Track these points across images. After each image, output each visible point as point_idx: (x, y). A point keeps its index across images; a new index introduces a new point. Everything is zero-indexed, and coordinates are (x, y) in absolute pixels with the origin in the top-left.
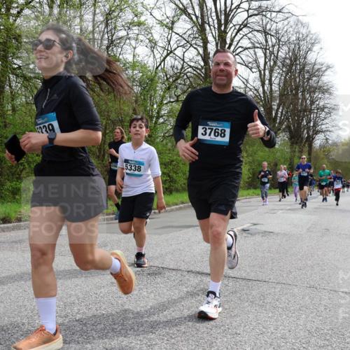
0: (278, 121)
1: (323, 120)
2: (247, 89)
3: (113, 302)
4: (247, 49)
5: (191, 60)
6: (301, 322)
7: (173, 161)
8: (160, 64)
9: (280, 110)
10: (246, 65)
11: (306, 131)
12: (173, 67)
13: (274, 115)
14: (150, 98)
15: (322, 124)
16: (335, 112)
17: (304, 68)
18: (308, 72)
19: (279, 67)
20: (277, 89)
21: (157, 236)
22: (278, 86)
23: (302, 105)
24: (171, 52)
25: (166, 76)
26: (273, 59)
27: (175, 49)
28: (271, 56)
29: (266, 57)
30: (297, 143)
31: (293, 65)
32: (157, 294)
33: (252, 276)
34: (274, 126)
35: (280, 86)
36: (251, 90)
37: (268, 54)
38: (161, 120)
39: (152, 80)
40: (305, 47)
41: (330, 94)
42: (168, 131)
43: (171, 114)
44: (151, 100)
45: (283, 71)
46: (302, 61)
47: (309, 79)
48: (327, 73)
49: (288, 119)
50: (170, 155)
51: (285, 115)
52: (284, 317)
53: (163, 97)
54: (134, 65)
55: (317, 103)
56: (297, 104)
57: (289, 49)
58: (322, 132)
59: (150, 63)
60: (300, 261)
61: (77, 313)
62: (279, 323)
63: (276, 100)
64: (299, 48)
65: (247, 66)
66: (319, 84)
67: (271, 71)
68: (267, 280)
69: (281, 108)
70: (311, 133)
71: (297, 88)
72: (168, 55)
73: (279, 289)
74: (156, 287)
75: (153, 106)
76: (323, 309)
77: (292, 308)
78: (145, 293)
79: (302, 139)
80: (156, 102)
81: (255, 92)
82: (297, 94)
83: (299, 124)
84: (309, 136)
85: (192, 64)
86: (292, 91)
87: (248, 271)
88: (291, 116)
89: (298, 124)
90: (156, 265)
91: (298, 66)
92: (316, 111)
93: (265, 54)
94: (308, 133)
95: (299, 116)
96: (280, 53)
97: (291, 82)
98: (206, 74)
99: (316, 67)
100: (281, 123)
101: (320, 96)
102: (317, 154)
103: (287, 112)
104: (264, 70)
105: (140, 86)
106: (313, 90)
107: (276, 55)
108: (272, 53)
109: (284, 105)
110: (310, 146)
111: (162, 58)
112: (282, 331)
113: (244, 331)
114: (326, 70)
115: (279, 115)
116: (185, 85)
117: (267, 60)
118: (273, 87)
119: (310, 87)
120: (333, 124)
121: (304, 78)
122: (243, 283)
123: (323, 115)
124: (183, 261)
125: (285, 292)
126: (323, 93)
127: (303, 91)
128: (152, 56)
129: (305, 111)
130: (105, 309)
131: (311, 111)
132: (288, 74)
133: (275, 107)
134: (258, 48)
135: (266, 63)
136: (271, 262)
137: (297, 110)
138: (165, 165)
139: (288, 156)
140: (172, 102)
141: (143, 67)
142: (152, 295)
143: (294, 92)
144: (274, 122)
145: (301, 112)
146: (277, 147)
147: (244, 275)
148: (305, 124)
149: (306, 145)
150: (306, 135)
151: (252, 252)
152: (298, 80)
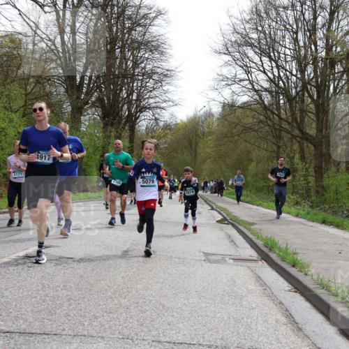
0: (84, 90)
1: (151, 91)
11: (126, 107)
13: (79, 80)
15: (149, 98)
16: (168, 80)
17: (124, 11)
18: (130, 18)
19: (86, 7)
23: (120, 67)
30: (112, 124)
31: (107, 6)
33: (36, 327)
34: (78, 98)
41: (161, 53)
47: (131, 29)
48: (157, 22)
49: (99, 87)
51: (95, 82)
55: (143, 65)
56: (113, 66)
58: (149, 108)
66: (146, 37)
68: (59, 332)
70: (133, 110)
71: (113, 42)
79: (121, 118)
82: (113, 50)
84: (130, 115)
88: (104, 83)
89: (114, 97)
91: (116, 9)
92: (140, 78)
94: (129, 110)
95: (115, 85)
99: (142, 12)
100: (89, 93)
101: (147, 55)
103: (98, 78)
106: (137, 46)
110: (133, 129)
114: (156, 17)
115: (86, 82)
119: (133, 41)
120: (165, 97)
121: (124, 27)
122: (21, 339)
123: (151, 84)
126: (151, 51)
127: (123, 47)
129: (125, 76)
131: (133, 77)
137: (114, 75)
144: (78, 92)
145: (119, 78)
146: (83, 129)
147: (23, 326)
148: (125, 96)
149: (127, 128)
150: (127, 113)
151: (38, 290)
152: (114, 29)
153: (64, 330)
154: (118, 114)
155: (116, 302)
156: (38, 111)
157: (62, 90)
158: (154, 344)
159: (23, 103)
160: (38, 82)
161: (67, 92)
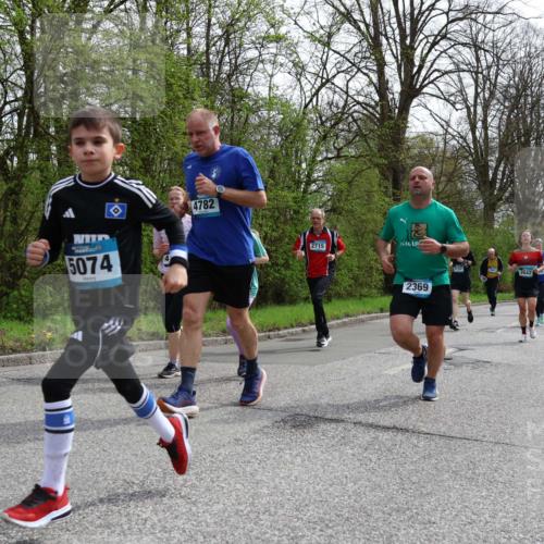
0: (498, 186)
2: (448, 136)
3: (238, 470)
4: (446, 73)
5: (358, 93)
8: (311, 100)
9: (501, 169)
10: (445, 99)
12: (330, 104)
13: (491, 176)
14: (296, 152)
17: (538, 100)
19: (498, 100)
20: (495, 135)
21: (307, 368)
22: (496, 131)
24: (328, 81)
25: (321, 118)
26: (489, 89)
27: (334, 77)
28: (485, 83)
29: (477, 86)
31: (520, 96)
32: (306, 458)
33: (456, 431)
34: (492, 194)
35: (500, 131)
36: (454, 137)
37: (480, 81)
38: (313, 187)
39: (298, 125)
43: (328, 177)
44: (296, 156)
45: (506, 107)
46: (535, 89)
49: (513, 182)
51: (509, 177)
52: (507, 497)
53: (316, 152)
54: (270, 103)
57: (514, 71)
59: (296, 99)
61: (182, 485)
62: (498, 507)
63: (494, 152)
64: (531, 69)
65: (448, 101)
67: (486, 108)
69: (502, 165)
71: (527, 134)
72: (323, 85)
73: (498, 453)
74: (305, 448)
75: (300, 165)
77: (520, 483)
80: (306, 159)
81: (461, 141)
82: (527, 142)
85: (361, 99)
86: (519, 138)
87: (450, 423)
90: (304, 412)
91: (530, 99)
93: (476, 81)
96: (500, 79)
97: (517, 123)
98: (382, 114)
100: (504, 189)
103: (512, 172)
104: (475, 105)
105: (280, 134)
107: (493, 81)
108: (487, 78)
111: (314, 90)
112: (503, 520)
113: (441, 518)
115: (499, 177)
116: (349, 131)
117: (479, 90)
118: (489, 133)
122: (442, 442)
125: (508, 458)
127: (538, 138)
128: (298, 87)
132: (513, 111)
133: (493, 164)
134: (464, 71)
135: (477, 95)
136: (486, 410)
140: (330, 159)
141: (285, 105)
142: (299, 460)
143: (523, 139)
144: (491, 187)
146: (496, 226)
147: (443, 430)
151: (456, 394)
152: (529, 120)
153: (484, 436)
157: (474, 186)
160: (449, 180)
161: (479, 188)
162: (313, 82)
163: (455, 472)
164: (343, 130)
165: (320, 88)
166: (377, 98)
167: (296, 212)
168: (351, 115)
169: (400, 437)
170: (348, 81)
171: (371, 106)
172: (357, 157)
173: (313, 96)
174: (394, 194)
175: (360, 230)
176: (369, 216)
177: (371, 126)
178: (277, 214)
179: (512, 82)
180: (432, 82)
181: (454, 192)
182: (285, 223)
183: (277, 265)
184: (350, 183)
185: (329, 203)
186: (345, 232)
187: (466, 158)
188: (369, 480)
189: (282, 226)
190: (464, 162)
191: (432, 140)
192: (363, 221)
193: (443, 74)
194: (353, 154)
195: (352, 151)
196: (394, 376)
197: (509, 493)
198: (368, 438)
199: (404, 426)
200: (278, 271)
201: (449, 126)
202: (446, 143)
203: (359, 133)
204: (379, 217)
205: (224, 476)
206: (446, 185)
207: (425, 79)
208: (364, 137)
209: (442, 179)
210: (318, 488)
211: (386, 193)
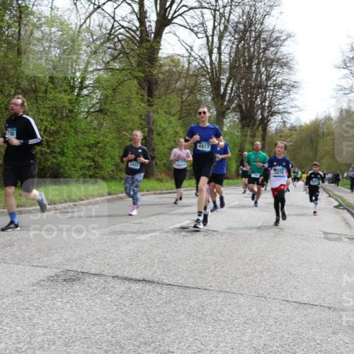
0: (227, 98)
1: (280, 99)
2: (192, 58)
3: (18, 315)
4: (192, 8)
5: (123, 19)
6: (246, 338)
7: (99, 143)
8: (85, 22)
9: (230, 86)
10: (190, 29)
11: (259, 112)
12: (100, 26)
13: (222, 90)
15: (279, 104)
16: (294, 90)
17: (260, 35)
18: (265, 41)
19: (230, 33)
20: (227, 60)
22: (228, 56)
23: (256, 80)
24: (99, 7)
26: (224, 23)
27: (104, 4)
28: (221, 18)
29: (215, 21)
30: (248, 126)
31: (247, 31)
32: (74, 305)
33: (190, 283)
34: (222, 104)
35: (231, 56)
36: (195, 58)
37: (218, 16)
38: (85, 92)
40: (262, 11)
41: (290, 68)
42: (94, 105)
43: (97, 85)
45: (235, 39)
46: (258, 26)
47: (265, 49)
48: (287, 43)
49: (239, 96)
50: (95, 135)
51: (236, 92)
52: (227, 331)
55: (274, 78)
56: (250, 79)
57: (243, 11)
58: (279, 113)
60: (247, 266)
62: (220, 339)
63: (225, 72)
64: (255, 11)
65: (192, 30)
66: (278, 55)
67: (221, 38)
68: (207, 287)
69: (231, 83)
70: (266, 114)
71: (251, 60)
72: (95, 10)
73: (221, 299)
74: (74, 296)
76: (271, 322)
77: (237, 321)
78: (59, 304)
79: (255, 120)
81: (201, 62)
82: (250, 66)
83: (252, 103)
84: (263, 118)
85: (125, 24)
86: (244, 63)
87: (186, 276)
88: (242, 93)
89: (250, 104)
90: (74, 268)
91: (253, 33)
92: (272, 88)
93: (214, 17)
94: (262, 114)
95: (252, 94)
96: (232, 17)
97: (244, 52)
98: (141, 37)
99: (275, 35)
100: (231, 101)
101: (278, 70)
102: (272, 140)
103: (238, 88)
104: (213, 36)
106: (270, 63)
107: (227, 18)
108: (222, 15)
109: (235, 79)
110: (265, 129)
111: (87, 14)
112: (224, 349)
113: (178, 348)
114: (286, 39)
115: (229, 92)
116: (115, 50)
117: (216, 24)
118: (222, 57)
119: (267, 59)
120: (292, 104)
121: (260, 48)
122: (179, 291)
123: (280, 93)
124: (108, 265)
125: (228, 302)
126: (281, 67)
127: (258, 64)
128: (75, 11)
129: (260, 87)
130: (7, 324)
131: (266, 88)
132: (240, 42)
133: (224, 82)
134: (205, 8)
135: (214, 28)
137: (251, 86)
138: (89, 147)
139: (238, 141)
140: (99, 70)
142: (68, 306)
143: (247, 64)
144: (222, 99)
145: (254, 88)
146: (225, 129)
147: (181, 282)
148: (259, 103)
149: (260, 128)
150: (260, 117)
151: (191, 254)
152: (252, 49)
153: (211, 286)
154: (253, 117)
155: (252, 267)
156: (202, 114)
157: (210, 98)
158: (283, 302)
159: (179, 109)
160: (191, 92)
161: (213, 99)
162: (87, 7)
163: (189, 313)
164: (110, 48)
165: (92, 13)
166: (138, 24)
167: (71, 111)
168: (116, 36)
169: (148, 287)
170: (115, 9)
171: (133, 30)
172: (120, 70)
173: (87, 18)
174: (148, 101)
175: (121, 127)
176: (128, 117)
177: (132, 46)
178: (55, 112)
179: (241, 20)
180: (180, 15)
181: (194, 101)
182: (62, 119)
183: (55, 153)
184: (114, 90)
185: (98, 105)
186: (110, 129)
187: (204, 76)
188: (123, 320)
189: (59, 122)
190: (203, 79)
191: (179, 60)
192: (124, 121)
193: (190, 9)
194: (118, 67)
195: (117, 65)
196: (145, 241)
197: (228, 329)
198: (123, 289)
199: (151, 278)
200: (55, 158)
201: (192, 50)
202: (189, 63)
203: (123, 51)
204: (136, 118)
205: (6, 321)
206: (189, 96)
207: (175, 12)
208: (127, 54)
209: (186, 91)
210: (83, 327)
211: (142, 100)
